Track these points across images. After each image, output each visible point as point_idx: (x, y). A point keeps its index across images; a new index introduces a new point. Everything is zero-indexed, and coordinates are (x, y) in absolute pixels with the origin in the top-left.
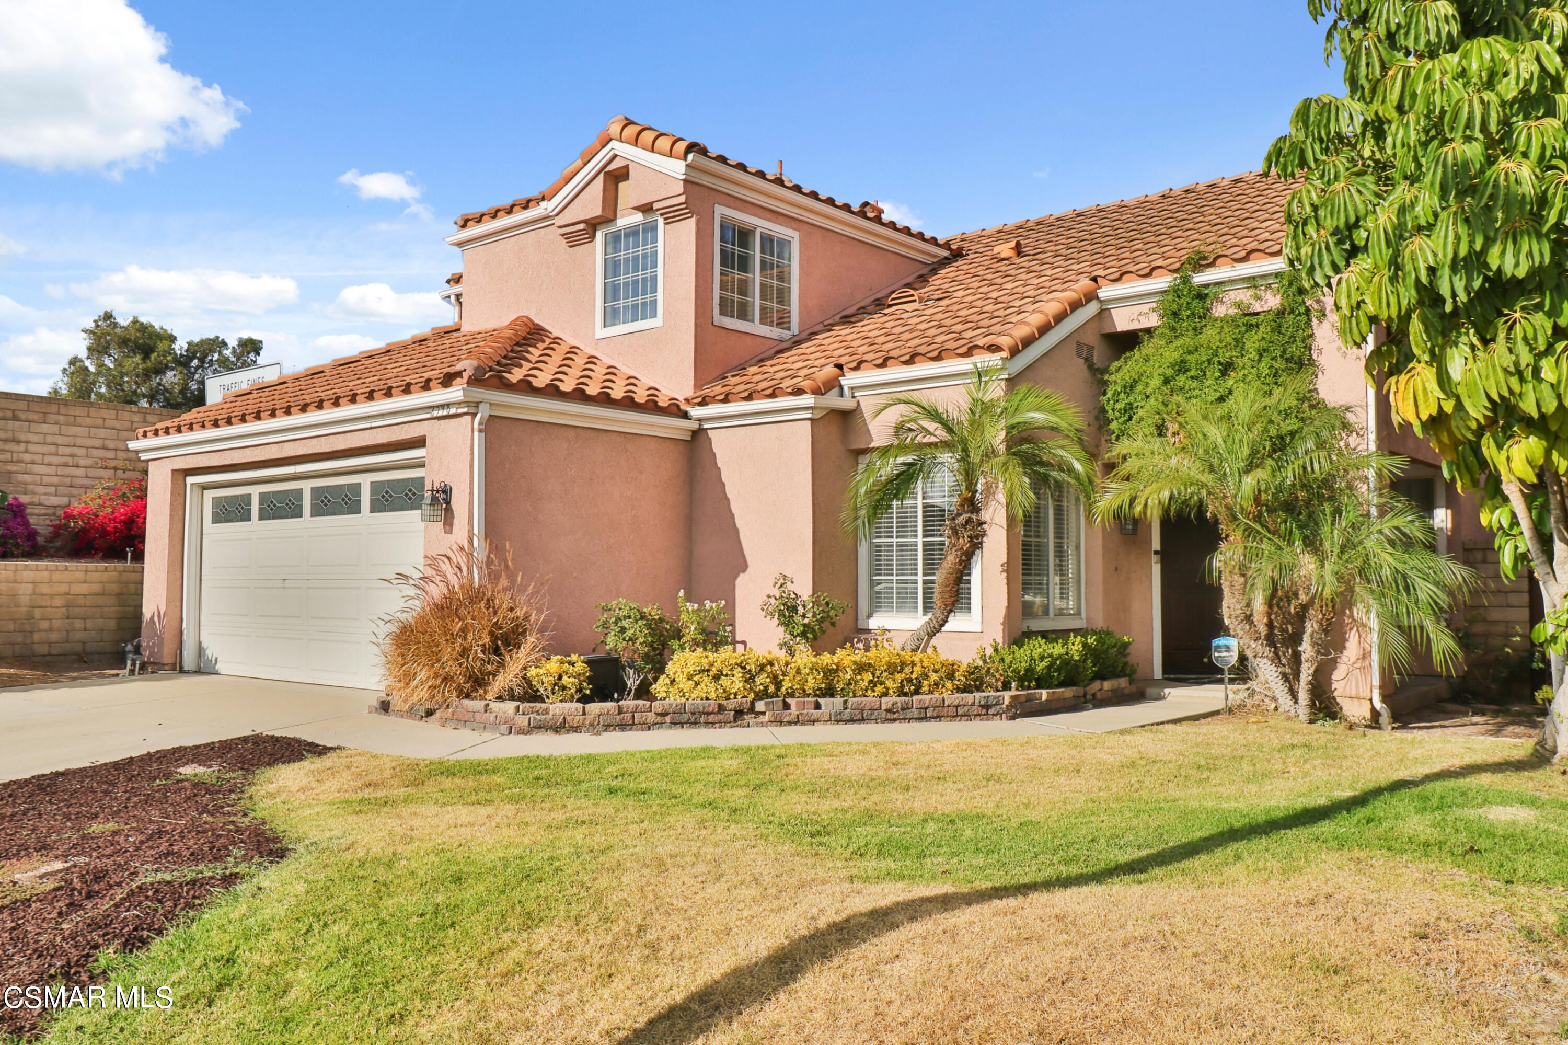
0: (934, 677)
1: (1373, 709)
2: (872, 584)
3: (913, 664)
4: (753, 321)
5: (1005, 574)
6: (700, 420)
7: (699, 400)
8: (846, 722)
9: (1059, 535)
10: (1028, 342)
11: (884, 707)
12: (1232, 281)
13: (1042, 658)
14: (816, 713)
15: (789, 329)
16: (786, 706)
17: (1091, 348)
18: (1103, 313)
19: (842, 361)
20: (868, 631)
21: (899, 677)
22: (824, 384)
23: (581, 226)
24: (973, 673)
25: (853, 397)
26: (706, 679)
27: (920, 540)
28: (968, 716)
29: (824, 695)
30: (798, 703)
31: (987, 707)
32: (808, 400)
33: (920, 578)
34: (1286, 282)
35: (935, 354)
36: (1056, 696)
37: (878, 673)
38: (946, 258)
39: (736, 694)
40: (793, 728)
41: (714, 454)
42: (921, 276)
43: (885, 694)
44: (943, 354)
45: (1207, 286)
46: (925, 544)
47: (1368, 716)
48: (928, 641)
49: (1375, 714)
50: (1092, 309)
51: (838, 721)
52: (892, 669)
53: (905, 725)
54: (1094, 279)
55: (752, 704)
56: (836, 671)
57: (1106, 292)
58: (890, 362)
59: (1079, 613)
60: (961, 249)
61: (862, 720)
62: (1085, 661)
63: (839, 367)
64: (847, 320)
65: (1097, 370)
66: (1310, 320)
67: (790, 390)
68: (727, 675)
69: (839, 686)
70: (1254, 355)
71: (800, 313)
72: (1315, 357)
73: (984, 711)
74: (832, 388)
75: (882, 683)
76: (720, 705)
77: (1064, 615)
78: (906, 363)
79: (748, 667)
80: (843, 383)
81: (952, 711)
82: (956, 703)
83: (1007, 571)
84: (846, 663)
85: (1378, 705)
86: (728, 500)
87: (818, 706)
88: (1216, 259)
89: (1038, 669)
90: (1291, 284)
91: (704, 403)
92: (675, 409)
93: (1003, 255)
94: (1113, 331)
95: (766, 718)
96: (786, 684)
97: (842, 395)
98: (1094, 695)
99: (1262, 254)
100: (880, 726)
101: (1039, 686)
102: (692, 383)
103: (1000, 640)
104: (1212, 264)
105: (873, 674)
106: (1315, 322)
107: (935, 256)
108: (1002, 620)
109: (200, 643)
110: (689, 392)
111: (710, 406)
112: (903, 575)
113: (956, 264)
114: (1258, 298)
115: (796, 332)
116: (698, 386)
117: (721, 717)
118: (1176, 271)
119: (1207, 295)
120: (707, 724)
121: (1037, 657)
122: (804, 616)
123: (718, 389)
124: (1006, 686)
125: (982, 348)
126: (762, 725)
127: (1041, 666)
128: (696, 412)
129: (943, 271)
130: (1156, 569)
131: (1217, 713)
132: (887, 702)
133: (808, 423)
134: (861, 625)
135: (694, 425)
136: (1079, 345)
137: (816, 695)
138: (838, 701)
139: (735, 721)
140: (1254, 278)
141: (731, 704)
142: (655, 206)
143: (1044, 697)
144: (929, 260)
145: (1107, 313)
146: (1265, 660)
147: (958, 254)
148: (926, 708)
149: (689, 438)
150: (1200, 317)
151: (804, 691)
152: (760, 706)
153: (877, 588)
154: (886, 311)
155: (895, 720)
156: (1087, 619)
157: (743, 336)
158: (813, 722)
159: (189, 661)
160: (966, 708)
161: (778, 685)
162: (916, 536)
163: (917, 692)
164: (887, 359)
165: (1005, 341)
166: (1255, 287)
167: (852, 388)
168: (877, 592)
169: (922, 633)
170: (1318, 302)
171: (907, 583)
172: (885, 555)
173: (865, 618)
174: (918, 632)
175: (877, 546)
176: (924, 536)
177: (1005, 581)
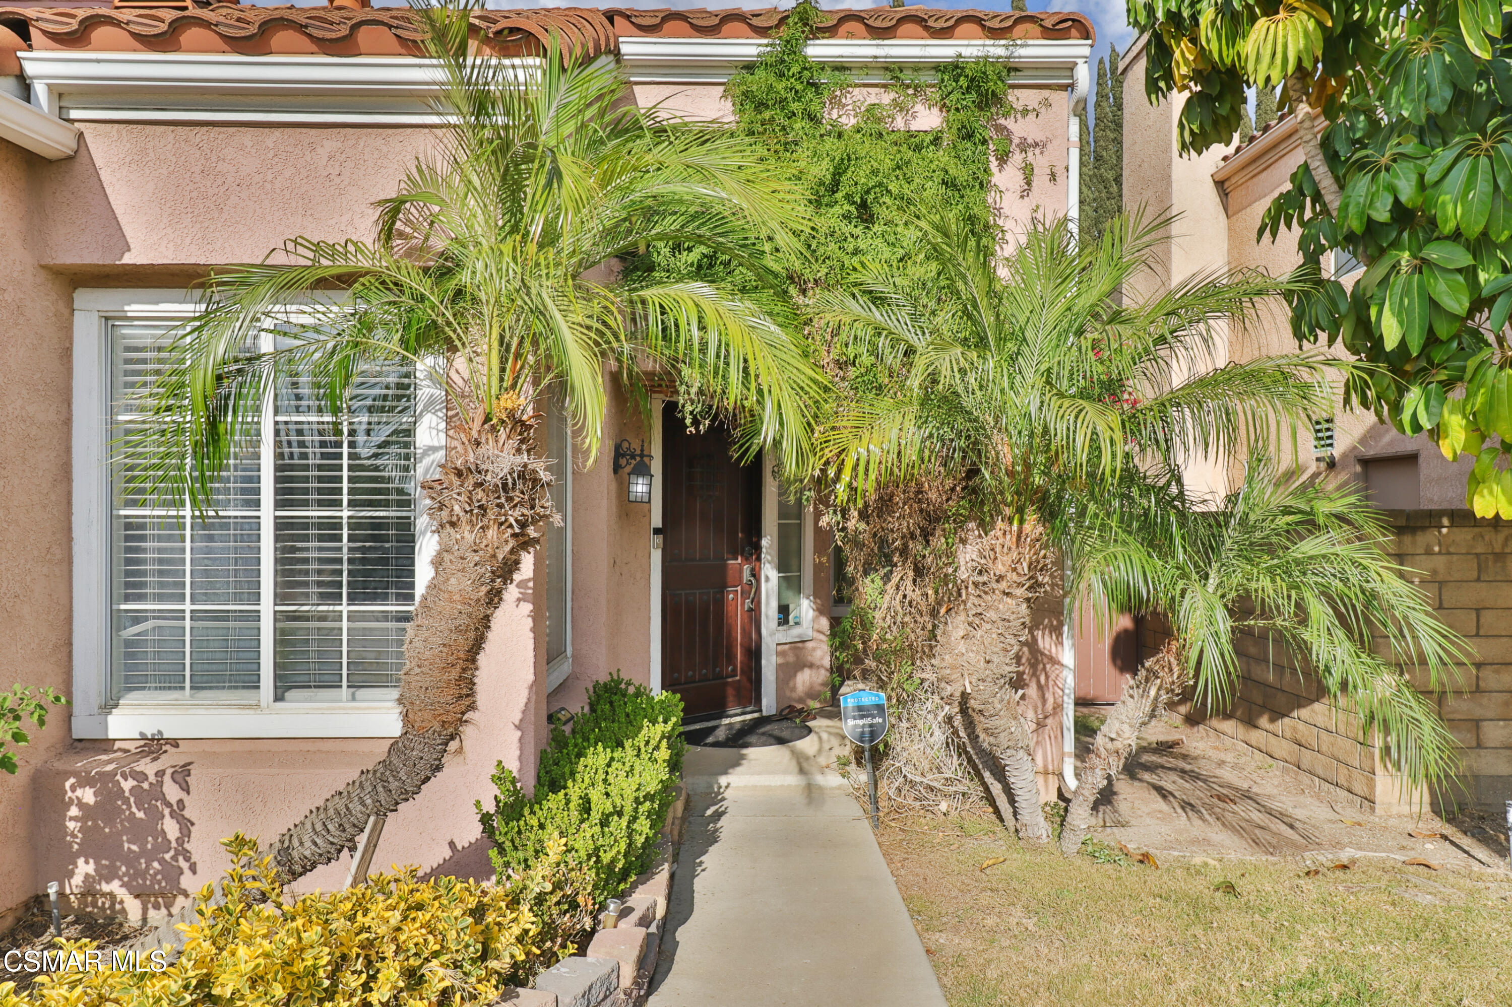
2: (117, 621)
5: (527, 606)
19: (26, 12)
20: (104, 744)
25: (66, 120)
27: (267, 514)
46: (281, 525)
47: (1055, 798)
48: (377, 832)
49: (1063, 797)
54: (610, 17)
57: (632, 47)
58: (190, 36)
59: (563, 649)
72: (991, 219)
80: (30, 69)
83: (533, 599)
85: (1073, 782)
88: (841, 21)
98: (672, 837)
99: (918, 29)
104: (833, 30)
106: (992, 161)
112: (213, 598)
114: (903, 107)
119: (823, 82)
130: (657, 557)
134: (83, 731)
145: (628, 88)
150: (814, 120)
153: (131, 631)
156: (574, 657)
162: (255, 503)
166: (902, 87)
167: (62, 94)
168: (128, 643)
169: (356, 807)
170: (1000, 129)
171: (226, 619)
172: (154, 550)
173: (96, 710)
174: (340, 804)
175: (128, 526)
176: (279, 504)
177: (529, 622)
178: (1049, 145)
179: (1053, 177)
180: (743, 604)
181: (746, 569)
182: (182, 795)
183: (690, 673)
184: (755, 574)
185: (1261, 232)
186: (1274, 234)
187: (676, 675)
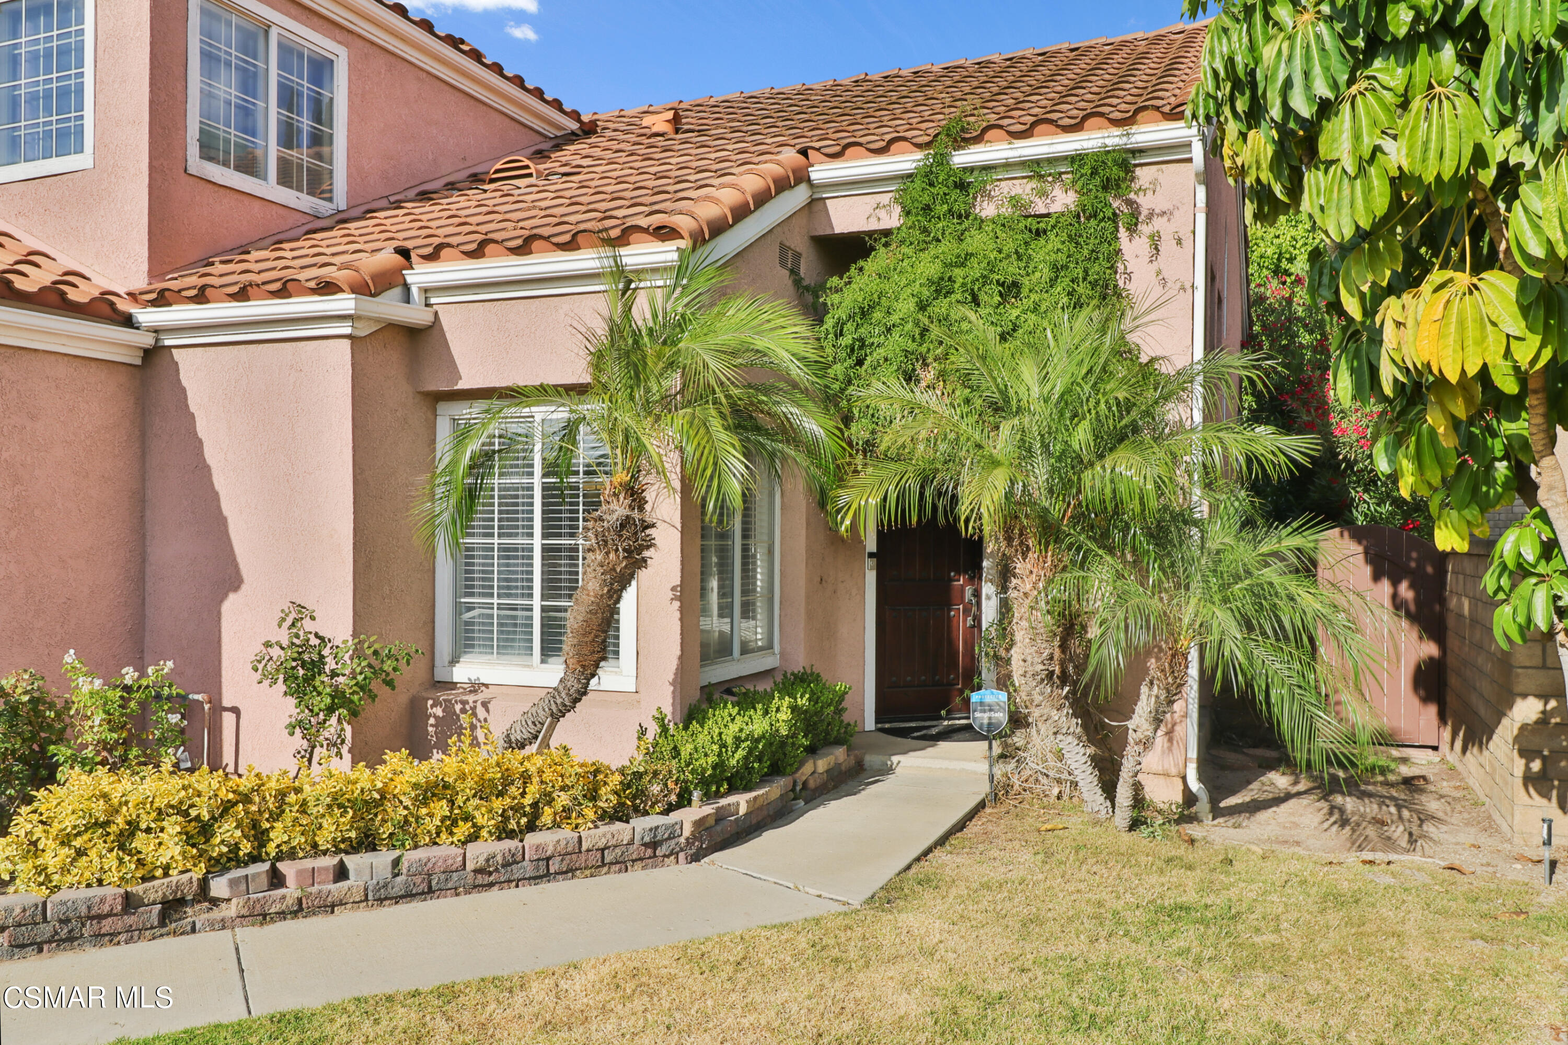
0: (563, 799)
1: (1186, 790)
2: (459, 609)
3: (526, 778)
4: (265, 179)
5: (677, 604)
6: (156, 331)
7: (153, 296)
8: (397, 899)
9: (746, 534)
10: (718, 228)
11: (470, 866)
12: (1008, 165)
13: (738, 740)
14: (338, 889)
15: (330, 200)
16: (276, 879)
17: (797, 256)
18: (815, 205)
19: (409, 244)
20: (452, 685)
21: (498, 804)
22: (374, 277)
24: (629, 786)
25: (427, 305)
26: (101, 844)
27: (537, 542)
28: (623, 864)
29: (354, 848)
30: (300, 873)
31: (654, 845)
32: (344, 303)
33: (537, 602)
34: (1087, 170)
35: (567, 238)
36: (759, 803)
37: (460, 801)
38: (573, 133)
39: (166, 869)
40: (290, 925)
41: (184, 391)
42: (539, 152)
43: (474, 837)
44: (580, 238)
45: (972, 170)
46: (545, 549)
47: (1179, 799)
48: (552, 727)
49: (1190, 799)
50: (798, 197)
51: (381, 901)
52: (484, 791)
53: (511, 893)
54: (804, 152)
55: (204, 884)
56: (379, 803)
57: (821, 172)
58: (490, 248)
59: (770, 646)
60: (594, 123)
61: (430, 892)
62: (794, 736)
63: (404, 253)
64: (425, 196)
65: (807, 288)
66: (1117, 229)
67: (312, 284)
68: (148, 830)
69: (385, 831)
70: (1045, 273)
71: (349, 176)
72: (1121, 283)
73: (649, 852)
74: (390, 287)
75: (467, 818)
76: (127, 896)
77: (752, 651)
78: (516, 251)
79: (193, 813)
80: (409, 279)
81: (594, 858)
82: (601, 845)
83: (680, 599)
84: (400, 786)
85: (1195, 785)
86: (208, 468)
87: (341, 873)
88: (985, 130)
89: (733, 762)
90: (1094, 173)
91: (162, 300)
92: (107, 310)
93: (655, 129)
94: (828, 232)
95: (231, 910)
96: (277, 836)
97: (407, 299)
98: (805, 784)
99: (1052, 128)
100: (464, 899)
101: (732, 790)
102: (145, 267)
103: (668, 710)
104: (978, 139)
105: (452, 802)
106: (1123, 233)
107: (559, 128)
108: (671, 677)
110: (140, 282)
111: (174, 307)
112: (508, 596)
113: (589, 141)
114: (1043, 194)
115: (342, 206)
116: (153, 274)
117: (130, 920)
118: (928, 145)
119: (969, 184)
120: (98, 938)
121: (730, 741)
122: (334, 674)
123: (194, 280)
124: (684, 800)
125: (645, 230)
126: (224, 925)
127: (735, 759)
128: (147, 316)
129: (572, 148)
130: (871, 577)
131: (982, 805)
132: (478, 852)
133: (347, 343)
134: (440, 675)
135: (148, 340)
136: (784, 249)
137: (338, 851)
138: (383, 859)
139: (162, 924)
140: (1038, 162)
141: (156, 890)
143: (743, 810)
144: (552, 132)
145: (821, 203)
146: (1070, 739)
147: (589, 130)
148: (548, 859)
149: (138, 362)
150: (960, 216)
151: (315, 846)
152: (219, 887)
153: (467, 616)
154: (486, 187)
155: (491, 885)
156: (782, 654)
157: (247, 200)
158: (331, 907)
160: (618, 851)
161: (260, 837)
162: (531, 535)
163: (531, 827)
164: (483, 244)
165: (683, 223)
166: (1041, 177)
167: (426, 291)
168: (467, 623)
169: (541, 713)
170: (1130, 203)
171: (516, 609)
172: (480, 564)
173: (446, 664)
174: (534, 710)
175: (468, 549)
176: (545, 536)
177: (678, 615)
178: (1176, 213)
179: (1180, 242)
180: (965, 621)
181: (969, 591)
182: (486, 715)
183: (909, 678)
184: (977, 594)
187: (894, 679)
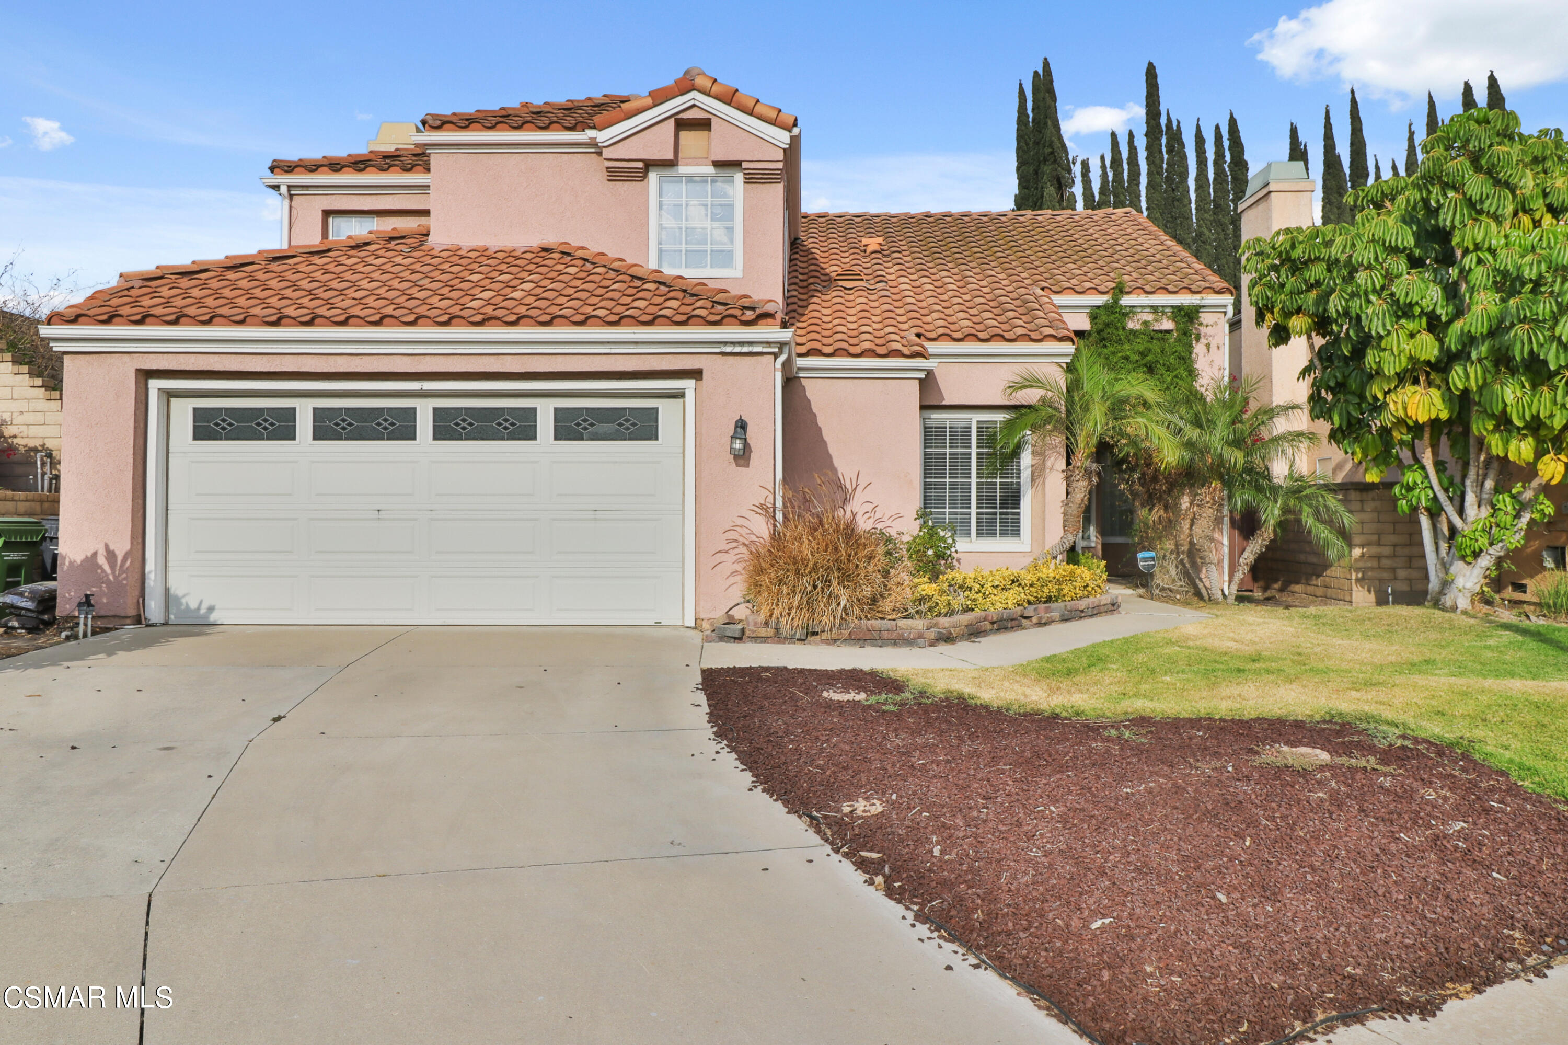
6: (799, 369)
12: (1142, 307)
23: (640, 165)
27: (974, 481)
33: (973, 511)
34: (1183, 313)
41: (808, 401)
45: (1127, 308)
46: (978, 485)
54: (1043, 289)
63: (918, 336)
86: (824, 442)
88: (1134, 289)
93: (871, 248)
104: (1131, 292)
106: (1193, 342)
109: (167, 590)
112: (954, 508)
114: (1156, 321)
119: (1127, 314)
133: (917, 381)
140: (1157, 307)
142: (744, 165)
159: (154, 610)
162: (970, 477)
166: (1156, 313)
170: (1197, 329)
171: (958, 515)
172: (936, 492)
176: (978, 478)
178: (1217, 336)
179: (1218, 347)
185: (1298, 379)
186: (1304, 378)
